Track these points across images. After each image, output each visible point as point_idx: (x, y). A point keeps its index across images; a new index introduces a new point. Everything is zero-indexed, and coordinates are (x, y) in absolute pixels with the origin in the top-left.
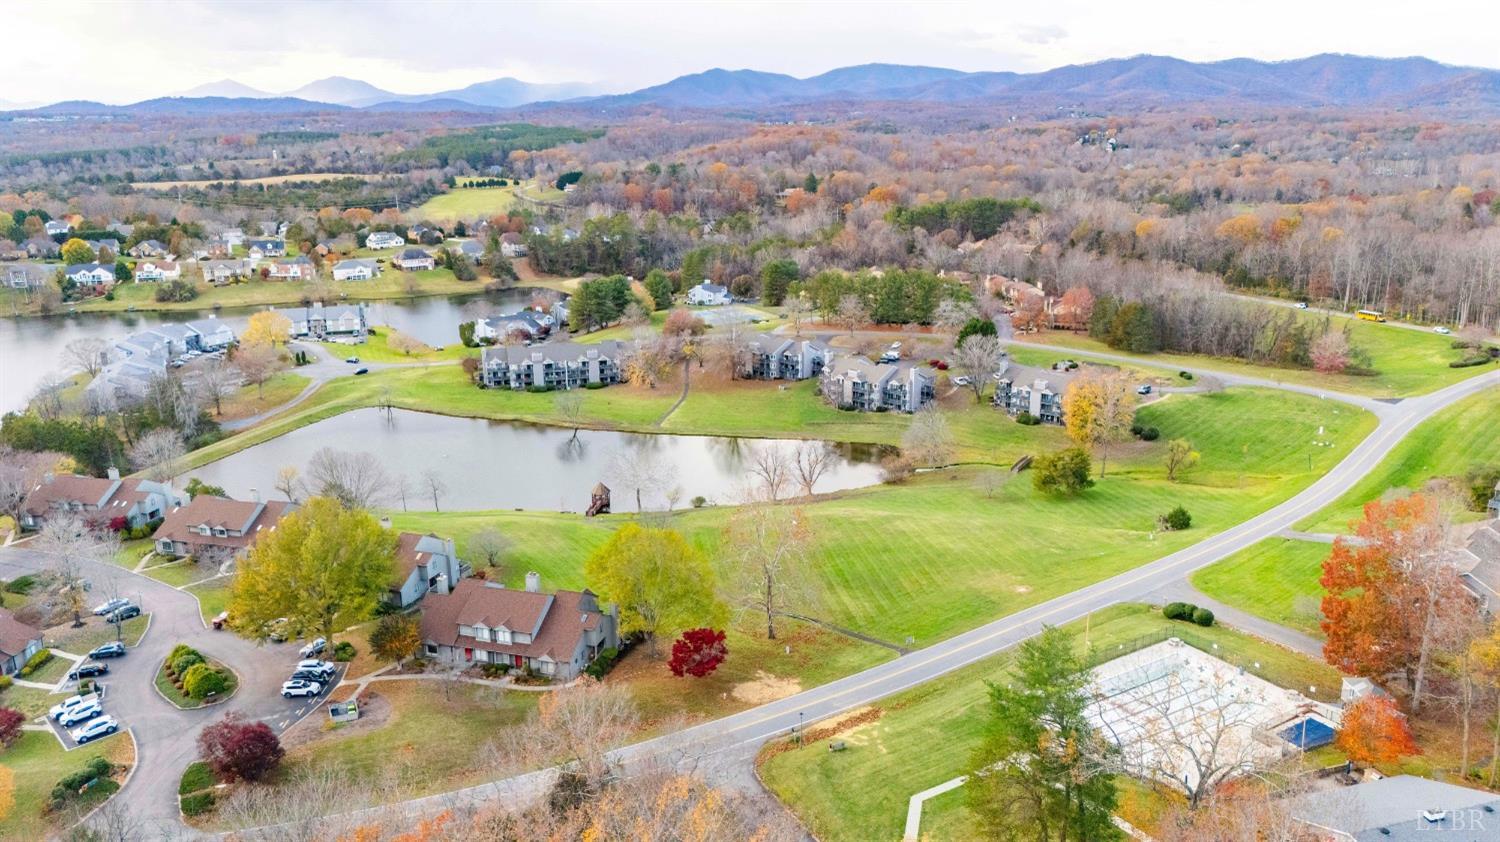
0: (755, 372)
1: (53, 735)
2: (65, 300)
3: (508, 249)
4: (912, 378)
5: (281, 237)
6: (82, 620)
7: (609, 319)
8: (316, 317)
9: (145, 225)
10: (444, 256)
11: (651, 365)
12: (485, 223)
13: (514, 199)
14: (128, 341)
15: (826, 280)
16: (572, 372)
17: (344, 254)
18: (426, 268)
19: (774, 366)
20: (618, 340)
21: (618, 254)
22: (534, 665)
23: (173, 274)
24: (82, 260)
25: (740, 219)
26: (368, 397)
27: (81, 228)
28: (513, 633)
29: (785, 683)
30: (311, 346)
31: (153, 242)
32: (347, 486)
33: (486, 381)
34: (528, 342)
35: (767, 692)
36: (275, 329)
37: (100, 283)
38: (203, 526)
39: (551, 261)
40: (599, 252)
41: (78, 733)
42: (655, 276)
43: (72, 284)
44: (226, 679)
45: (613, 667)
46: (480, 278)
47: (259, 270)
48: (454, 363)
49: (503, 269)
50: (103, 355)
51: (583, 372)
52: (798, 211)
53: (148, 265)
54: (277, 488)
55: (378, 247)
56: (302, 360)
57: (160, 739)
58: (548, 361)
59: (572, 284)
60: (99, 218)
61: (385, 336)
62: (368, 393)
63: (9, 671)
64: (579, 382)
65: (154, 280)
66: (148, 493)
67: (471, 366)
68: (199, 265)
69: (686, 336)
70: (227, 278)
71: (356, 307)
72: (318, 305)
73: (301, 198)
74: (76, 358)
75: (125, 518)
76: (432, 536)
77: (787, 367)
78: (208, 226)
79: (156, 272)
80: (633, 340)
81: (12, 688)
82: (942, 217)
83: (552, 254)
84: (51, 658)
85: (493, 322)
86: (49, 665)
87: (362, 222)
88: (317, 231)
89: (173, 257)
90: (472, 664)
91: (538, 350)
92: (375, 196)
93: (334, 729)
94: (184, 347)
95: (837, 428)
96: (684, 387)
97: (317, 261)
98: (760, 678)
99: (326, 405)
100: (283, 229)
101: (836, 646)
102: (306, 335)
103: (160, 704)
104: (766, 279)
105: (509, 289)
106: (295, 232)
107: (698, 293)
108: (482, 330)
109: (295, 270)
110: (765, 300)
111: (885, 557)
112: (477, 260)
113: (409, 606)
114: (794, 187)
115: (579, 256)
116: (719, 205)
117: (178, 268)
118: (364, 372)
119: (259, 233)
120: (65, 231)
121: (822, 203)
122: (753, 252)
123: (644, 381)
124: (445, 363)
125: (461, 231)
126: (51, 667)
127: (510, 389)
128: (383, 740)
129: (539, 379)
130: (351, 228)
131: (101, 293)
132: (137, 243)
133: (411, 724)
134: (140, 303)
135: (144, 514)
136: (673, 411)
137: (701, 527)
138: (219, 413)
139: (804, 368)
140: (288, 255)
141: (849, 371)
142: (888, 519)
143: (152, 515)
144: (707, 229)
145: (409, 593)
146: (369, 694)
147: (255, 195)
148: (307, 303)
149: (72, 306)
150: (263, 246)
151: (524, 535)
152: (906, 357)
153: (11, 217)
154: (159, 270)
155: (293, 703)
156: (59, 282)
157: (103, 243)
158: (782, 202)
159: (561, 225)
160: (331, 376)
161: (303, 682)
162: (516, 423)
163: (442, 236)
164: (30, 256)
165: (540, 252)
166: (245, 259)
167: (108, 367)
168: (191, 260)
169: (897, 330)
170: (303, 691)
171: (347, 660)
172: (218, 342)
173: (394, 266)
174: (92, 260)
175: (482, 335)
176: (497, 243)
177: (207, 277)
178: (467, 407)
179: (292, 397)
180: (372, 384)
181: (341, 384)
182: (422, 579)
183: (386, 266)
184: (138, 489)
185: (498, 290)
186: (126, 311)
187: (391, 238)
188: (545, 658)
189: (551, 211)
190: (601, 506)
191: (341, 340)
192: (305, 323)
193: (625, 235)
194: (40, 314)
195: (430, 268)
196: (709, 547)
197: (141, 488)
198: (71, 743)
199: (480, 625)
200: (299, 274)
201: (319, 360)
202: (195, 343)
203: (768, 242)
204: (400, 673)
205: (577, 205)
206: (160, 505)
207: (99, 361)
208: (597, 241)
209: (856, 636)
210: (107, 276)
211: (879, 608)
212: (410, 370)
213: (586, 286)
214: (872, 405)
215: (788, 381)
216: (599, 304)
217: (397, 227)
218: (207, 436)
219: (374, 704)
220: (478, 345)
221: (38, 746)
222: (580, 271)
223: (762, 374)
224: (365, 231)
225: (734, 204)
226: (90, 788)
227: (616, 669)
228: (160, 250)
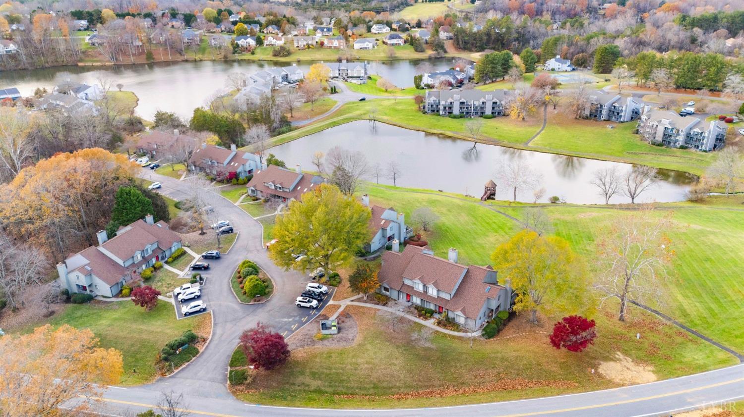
0: (590, 115)
1: (173, 306)
2: (234, 53)
3: (443, 35)
4: (711, 128)
5: (332, 25)
6: (205, 231)
7: (498, 77)
8: (343, 68)
9: (271, 17)
10: (409, 38)
11: (525, 105)
12: (432, 21)
13: (448, 9)
14: (256, 75)
15: (644, 58)
16: (475, 108)
17: (360, 35)
18: (399, 44)
19: (605, 112)
20: (505, 90)
21: (503, 39)
22: (451, 315)
23: (281, 43)
24: (243, 34)
25: (577, 21)
26: (364, 114)
27: (244, 18)
28: (438, 291)
29: (641, 368)
30: (339, 84)
31: (274, 26)
32: (347, 168)
33: (426, 110)
34: (450, 88)
35: (628, 375)
36: (323, 73)
37: (249, 45)
38: (271, 183)
39: (466, 42)
40: (493, 38)
41: (185, 309)
42: (527, 52)
43: (238, 45)
44: (267, 287)
45: (505, 325)
46: (427, 50)
47: (319, 42)
48: (410, 97)
49: (439, 46)
50: (244, 82)
51: (482, 108)
52: (614, 16)
53: (270, 37)
54: (313, 162)
55: (377, 32)
56: (334, 91)
57: (226, 322)
58: (463, 100)
59: (476, 56)
60: (252, 14)
61: (376, 80)
62: (365, 112)
63: (163, 258)
64: (479, 114)
65: (272, 45)
66: (248, 160)
67: (419, 100)
68: (294, 39)
69: (548, 89)
70: (304, 46)
71: (363, 64)
72: (344, 62)
73: (343, 7)
74: (232, 82)
75: (236, 172)
76: (392, 209)
77: (614, 113)
78: (299, 19)
79: (274, 41)
80: (514, 90)
81: (162, 269)
82: (715, 22)
83: (466, 38)
84: (184, 253)
85: (433, 76)
86: (182, 258)
87: (370, 19)
88: (348, 22)
89: (282, 34)
90: (410, 304)
91: (456, 93)
92: (378, 6)
93: (322, 339)
94: (280, 81)
95: (649, 157)
96: (543, 121)
97: (347, 38)
98: (619, 360)
99: (342, 117)
100: (333, 22)
101: (679, 340)
102: (337, 77)
103: (230, 297)
104: (597, 57)
105: (441, 57)
106: (338, 24)
107: (552, 63)
108: (426, 80)
109: (336, 43)
110: (594, 69)
111: (708, 265)
112: (426, 41)
113: (375, 252)
114: (610, 3)
115: (481, 40)
116: (563, 13)
117: (283, 39)
118: (364, 99)
119: (322, 23)
120: (237, 19)
121: (630, 13)
122: (588, 39)
123: (519, 116)
124: (405, 98)
125: (419, 25)
126: (183, 259)
127: (439, 115)
128: (351, 355)
129: (456, 111)
130: (365, 22)
131: (249, 51)
132: (267, 26)
133: (369, 347)
134: (266, 57)
135: (245, 171)
136: (536, 136)
137: (558, 219)
138: (292, 117)
139: (626, 115)
140: (334, 35)
141: (663, 120)
142: (702, 232)
143: (250, 172)
144: (555, 26)
145: (375, 244)
146: (346, 315)
147: (323, 5)
148: (340, 61)
149: (237, 57)
150: (322, 30)
151: (444, 210)
152: (701, 112)
153: (216, 12)
154: (275, 40)
155: (302, 311)
156: (232, 44)
157: (253, 26)
158: (602, 12)
159: (472, 23)
160: (347, 100)
161: (308, 298)
162: (441, 136)
163: (409, 27)
164: (222, 31)
165: (460, 37)
166: (314, 36)
167: (245, 88)
168: (290, 36)
169: (690, 93)
170: (308, 305)
171: (335, 286)
172: (296, 79)
173: (384, 42)
174: (247, 34)
175: (426, 83)
176: (437, 31)
177: (296, 45)
178: (417, 125)
179: (327, 111)
180: (367, 106)
181: (351, 105)
182: (384, 236)
183: (380, 42)
184: (243, 157)
185: (436, 58)
186: (259, 60)
187: (384, 28)
188: (459, 313)
189: (467, 15)
190: (490, 195)
191: (354, 81)
192: (337, 71)
193: (508, 28)
194: (223, 60)
195: (402, 44)
196: (564, 234)
197: (245, 157)
198: (180, 314)
199: (418, 281)
200: (338, 45)
201: (342, 91)
202: (285, 78)
203: (596, 35)
204: (365, 302)
205: (481, 12)
206: (253, 167)
207: (242, 84)
208: (492, 32)
209: (693, 332)
210: (252, 42)
211: (710, 309)
212: (387, 100)
213: (487, 56)
214: (677, 144)
215: (614, 122)
216: (493, 67)
217: (387, 22)
218: (284, 129)
219: (349, 323)
220: (423, 88)
221: (165, 312)
222: (481, 49)
223: (596, 116)
224: (371, 23)
225: (573, 12)
226: (183, 350)
227: (507, 328)
228: (276, 30)
